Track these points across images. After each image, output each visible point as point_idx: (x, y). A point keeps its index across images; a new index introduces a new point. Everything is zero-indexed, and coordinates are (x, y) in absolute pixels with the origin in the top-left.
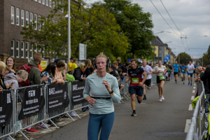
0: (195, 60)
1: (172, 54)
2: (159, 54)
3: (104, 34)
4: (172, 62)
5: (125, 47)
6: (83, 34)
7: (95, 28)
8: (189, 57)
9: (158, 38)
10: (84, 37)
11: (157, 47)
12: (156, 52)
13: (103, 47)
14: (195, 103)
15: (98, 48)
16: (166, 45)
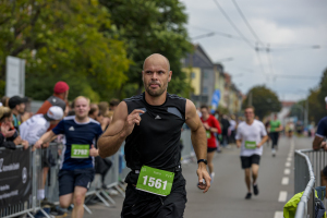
0: (288, 104)
1: (233, 88)
2: (202, 88)
3: (69, 35)
4: (232, 107)
5: (120, 68)
6: (17, 33)
7: (46, 20)
8: (274, 97)
9: (199, 48)
10: (20, 40)
11: (197, 72)
12: (196, 84)
13: (67, 67)
14: (291, 211)
15: (53, 70)
16: (219, 67)
